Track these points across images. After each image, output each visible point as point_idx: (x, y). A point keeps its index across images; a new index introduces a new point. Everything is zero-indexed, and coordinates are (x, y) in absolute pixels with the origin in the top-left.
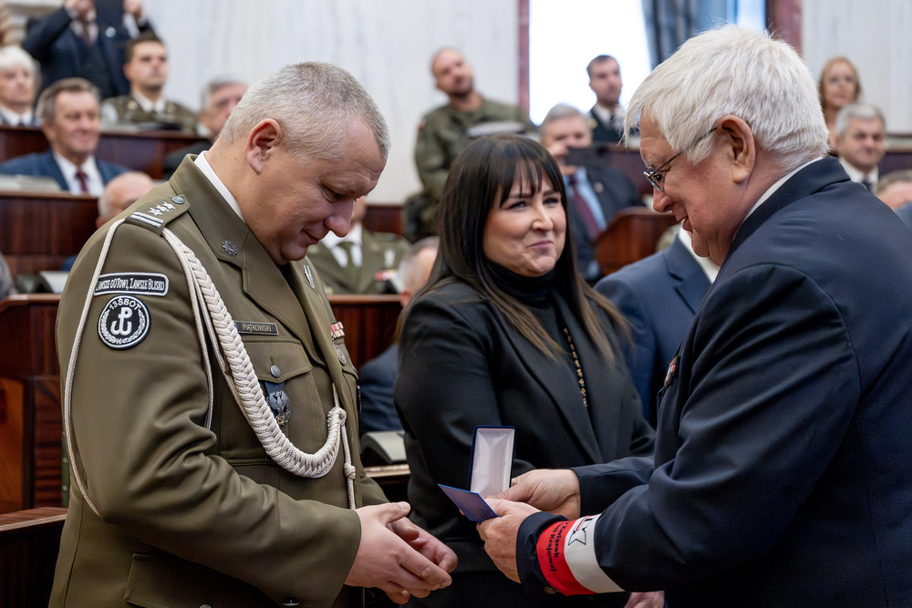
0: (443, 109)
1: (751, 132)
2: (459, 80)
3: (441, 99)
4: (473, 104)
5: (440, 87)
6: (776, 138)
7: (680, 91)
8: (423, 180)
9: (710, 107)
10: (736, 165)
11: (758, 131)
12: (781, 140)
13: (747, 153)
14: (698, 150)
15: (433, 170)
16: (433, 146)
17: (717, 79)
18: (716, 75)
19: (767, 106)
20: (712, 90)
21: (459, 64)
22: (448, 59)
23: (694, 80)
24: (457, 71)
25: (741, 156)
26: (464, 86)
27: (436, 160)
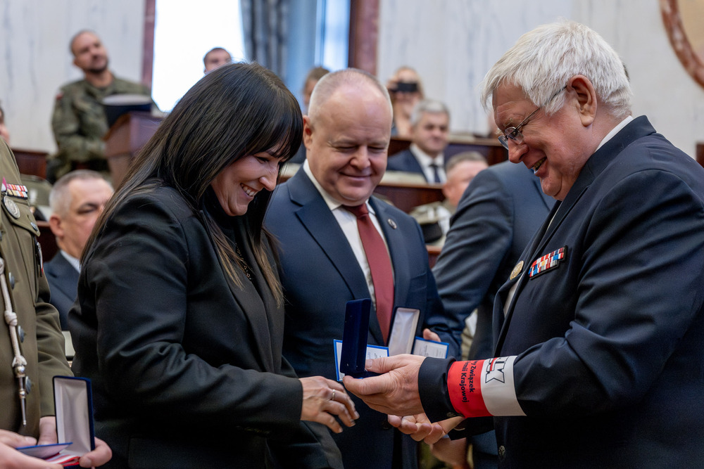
0: (79, 83)
1: (593, 87)
2: (95, 58)
3: (77, 74)
4: (106, 81)
5: (77, 63)
6: (610, 92)
7: (537, 61)
8: (58, 143)
9: (562, 71)
10: (583, 114)
11: (598, 86)
12: (613, 94)
13: (591, 104)
14: (553, 103)
15: (70, 135)
16: (69, 114)
17: (564, 50)
18: (562, 48)
19: (600, 70)
20: (562, 59)
21: (97, 45)
22: (87, 40)
23: (546, 53)
24: (94, 51)
25: (586, 106)
26: (100, 64)
27: (72, 127)
